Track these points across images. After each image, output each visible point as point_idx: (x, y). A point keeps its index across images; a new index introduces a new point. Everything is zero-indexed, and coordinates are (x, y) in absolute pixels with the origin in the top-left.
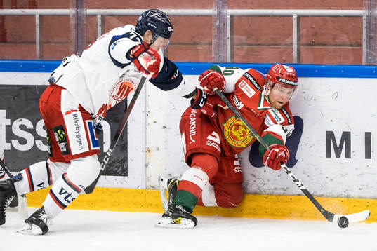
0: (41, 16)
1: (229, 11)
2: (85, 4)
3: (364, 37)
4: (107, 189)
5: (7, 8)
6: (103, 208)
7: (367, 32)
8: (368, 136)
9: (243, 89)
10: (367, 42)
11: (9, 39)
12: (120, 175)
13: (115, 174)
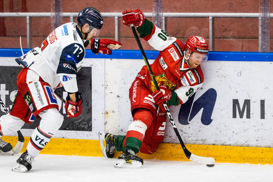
0: (30, 17)
1: (164, 13)
2: (62, 9)
3: (260, 32)
4: (77, 140)
5: (6, 12)
6: (74, 153)
7: (262, 29)
8: (263, 102)
9: (171, 54)
10: (262, 35)
11: (7, 34)
12: (87, 130)
13: (83, 129)
